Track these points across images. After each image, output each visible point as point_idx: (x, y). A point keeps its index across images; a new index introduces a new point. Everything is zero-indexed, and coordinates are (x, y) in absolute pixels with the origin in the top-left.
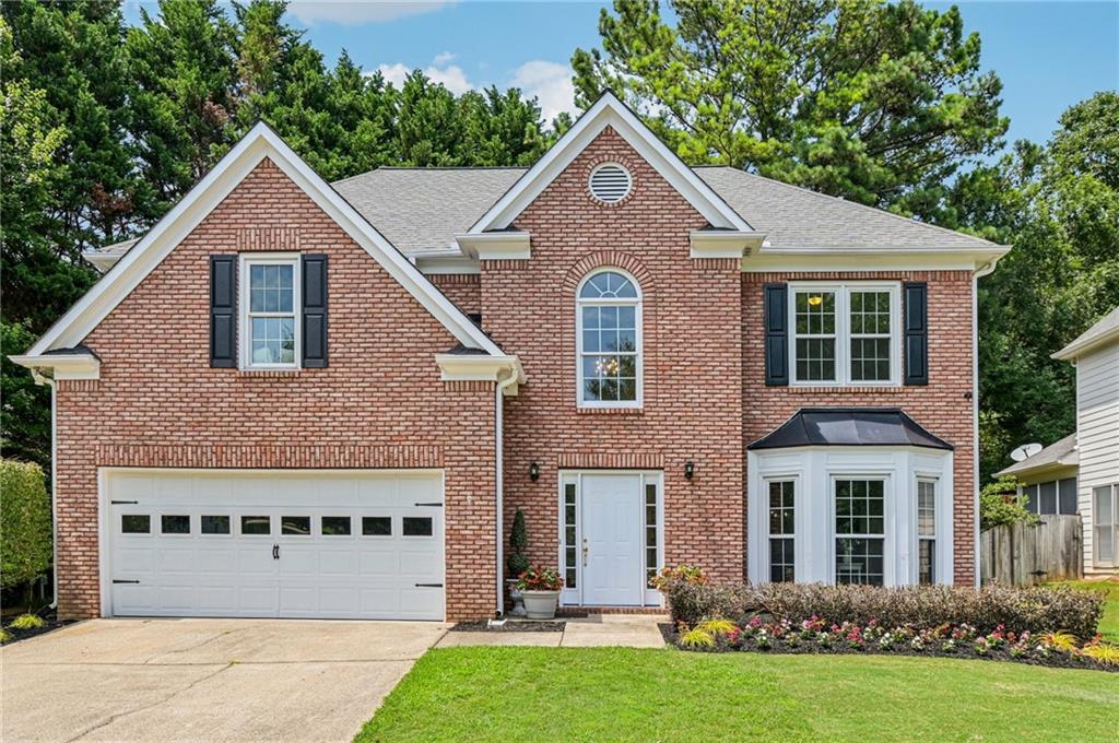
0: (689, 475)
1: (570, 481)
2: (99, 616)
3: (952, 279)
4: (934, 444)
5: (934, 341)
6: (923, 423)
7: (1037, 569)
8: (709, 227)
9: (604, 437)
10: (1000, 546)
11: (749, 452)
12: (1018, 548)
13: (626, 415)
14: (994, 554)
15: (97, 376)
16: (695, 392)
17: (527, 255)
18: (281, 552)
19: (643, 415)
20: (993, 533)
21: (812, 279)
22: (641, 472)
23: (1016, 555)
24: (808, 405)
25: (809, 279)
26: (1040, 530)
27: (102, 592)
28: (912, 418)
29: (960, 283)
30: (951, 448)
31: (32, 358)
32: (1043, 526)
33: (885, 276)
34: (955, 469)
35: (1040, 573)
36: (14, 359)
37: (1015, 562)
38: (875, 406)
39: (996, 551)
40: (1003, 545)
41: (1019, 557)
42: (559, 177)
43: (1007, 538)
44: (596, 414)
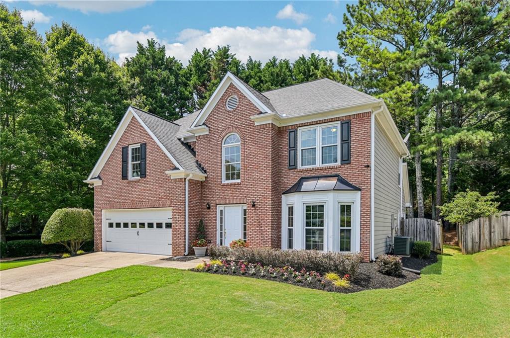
0: (254, 206)
1: (221, 209)
2: (102, 251)
3: (361, 117)
4: (351, 189)
5: (353, 144)
6: (348, 180)
7: (505, 238)
8: (261, 113)
9: (228, 193)
10: (483, 226)
11: (282, 195)
12: (494, 227)
13: (235, 185)
14: (480, 231)
15: (101, 184)
16: (256, 175)
17: (208, 133)
18: (139, 233)
19: (240, 184)
20: (480, 220)
21: (306, 126)
22: (241, 205)
23: (492, 230)
24: (304, 176)
25: (305, 126)
26: (507, 219)
27: (103, 244)
28: (344, 178)
29: (365, 118)
30: (360, 190)
31: (88, 181)
32: (509, 217)
33: (334, 120)
34: (361, 198)
35: (507, 240)
36: (84, 181)
37: (492, 234)
38: (329, 174)
39: (482, 229)
40: (485, 226)
41: (494, 232)
42: (217, 104)
43: (487, 223)
44: (226, 185)
